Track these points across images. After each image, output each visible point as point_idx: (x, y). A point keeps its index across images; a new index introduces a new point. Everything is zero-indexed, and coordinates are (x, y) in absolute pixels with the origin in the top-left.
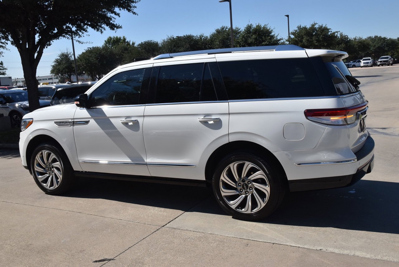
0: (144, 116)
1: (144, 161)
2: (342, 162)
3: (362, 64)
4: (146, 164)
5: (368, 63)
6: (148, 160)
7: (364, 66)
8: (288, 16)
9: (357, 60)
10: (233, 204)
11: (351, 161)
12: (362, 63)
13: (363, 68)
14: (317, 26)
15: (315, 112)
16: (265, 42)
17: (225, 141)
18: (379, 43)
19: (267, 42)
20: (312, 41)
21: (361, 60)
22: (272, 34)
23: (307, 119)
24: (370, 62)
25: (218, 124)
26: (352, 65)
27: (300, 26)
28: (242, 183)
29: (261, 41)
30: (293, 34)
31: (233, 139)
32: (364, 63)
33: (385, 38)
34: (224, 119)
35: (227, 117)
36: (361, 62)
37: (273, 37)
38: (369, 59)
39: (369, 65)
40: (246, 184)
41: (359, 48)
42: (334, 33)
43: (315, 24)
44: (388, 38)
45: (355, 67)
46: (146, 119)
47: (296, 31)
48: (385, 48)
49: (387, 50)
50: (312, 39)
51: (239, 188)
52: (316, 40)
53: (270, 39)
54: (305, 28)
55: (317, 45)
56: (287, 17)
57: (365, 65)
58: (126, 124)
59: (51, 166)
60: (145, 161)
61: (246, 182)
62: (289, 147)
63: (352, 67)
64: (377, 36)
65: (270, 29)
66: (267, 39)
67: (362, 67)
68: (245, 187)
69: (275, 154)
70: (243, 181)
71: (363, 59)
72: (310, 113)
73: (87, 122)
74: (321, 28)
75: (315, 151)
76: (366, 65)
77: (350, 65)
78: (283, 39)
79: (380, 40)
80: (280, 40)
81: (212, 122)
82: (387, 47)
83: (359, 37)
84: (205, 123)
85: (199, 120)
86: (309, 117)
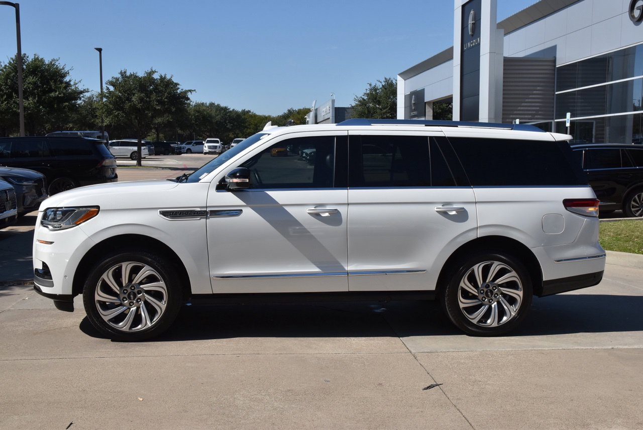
0: (348, 204)
1: (344, 269)
2: (599, 256)
3: (206, 149)
4: (348, 273)
5: (216, 147)
6: (350, 267)
7: (209, 153)
8: (100, 50)
9: (194, 141)
10: (475, 318)
11: (602, 256)
12: (205, 147)
13: (207, 156)
14: (156, 76)
15: (574, 202)
16: (56, 92)
17: (472, 236)
18: (218, 115)
19: (60, 94)
20: (150, 101)
21: (204, 142)
22: (67, 79)
23: (566, 209)
24: (220, 147)
25: (462, 215)
26: (186, 149)
27: (125, 72)
28: (485, 290)
29: (47, 89)
30: (112, 83)
31: (481, 233)
32: (210, 147)
33: (225, 109)
34: (469, 208)
35: (473, 206)
36: (203, 144)
37: (68, 84)
38: (217, 142)
39: (218, 150)
40: (490, 290)
41: (196, 121)
42: (186, 92)
43: (153, 72)
44: (231, 110)
45: (192, 153)
46: (352, 208)
47: (117, 79)
48: (227, 125)
49: (230, 128)
50: (150, 98)
51: (480, 297)
52: (158, 101)
53: (65, 88)
54: (134, 77)
55: (158, 109)
56: (99, 52)
57: (211, 150)
58: (317, 215)
59: (136, 291)
60: (346, 268)
61: (491, 288)
62: (549, 242)
63: (186, 153)
64: (214, 104)
65: (63, 69)
66: (60, 87)
67: (206, 153)
68: (489, 294)
69: (533, 250)
70: (488, 286)
71: (208, 140)
72: (569, 203)
73: (238, 212)
74: (162, 79)
75: (574, 245)
76: (213, 150)
77: (183, 149)
78: (88, 92)
79: (220, 110)
80: (84, 93)
81: (454, 213)
82: (231, 123)
83: (195, 102)
84: (444, 214)
85: (436, 209)
86: (567, 208)
